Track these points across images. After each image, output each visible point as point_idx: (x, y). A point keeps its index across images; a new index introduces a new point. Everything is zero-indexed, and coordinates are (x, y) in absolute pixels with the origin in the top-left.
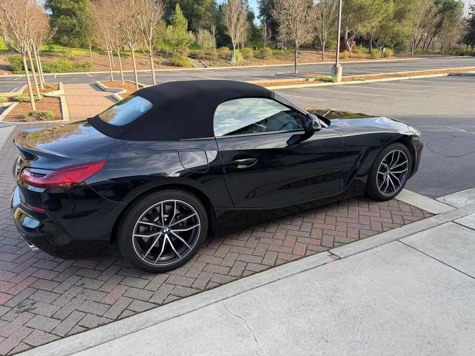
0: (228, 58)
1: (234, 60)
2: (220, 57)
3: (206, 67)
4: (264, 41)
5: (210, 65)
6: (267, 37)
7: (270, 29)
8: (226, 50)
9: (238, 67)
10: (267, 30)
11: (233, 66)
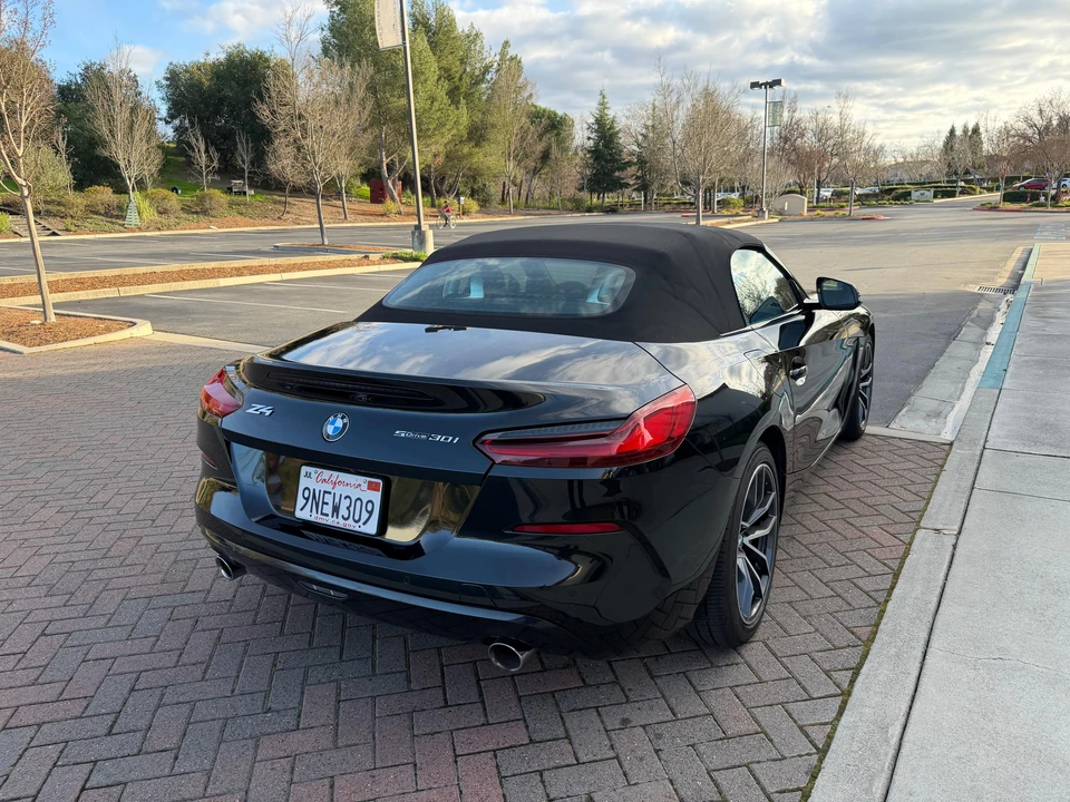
0: (116, 214)
1: (132, 218)
2: (92, 210)
3: (54, 234)
4: (200, 173)
5: (67, 230)
6: (207, 167)
7: (212, 150)
8: (103, 194)
9: (147, 234)
10: (207, 151)
11: (132, 231)
